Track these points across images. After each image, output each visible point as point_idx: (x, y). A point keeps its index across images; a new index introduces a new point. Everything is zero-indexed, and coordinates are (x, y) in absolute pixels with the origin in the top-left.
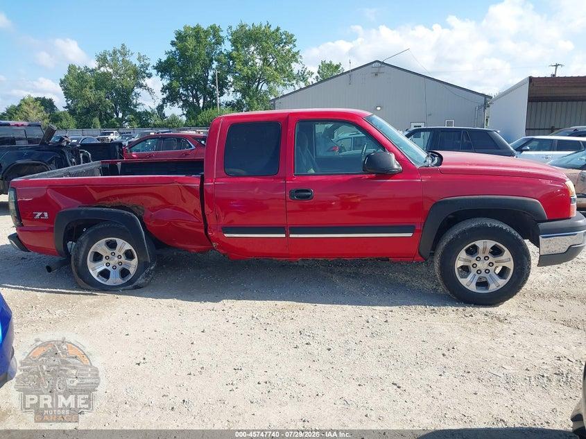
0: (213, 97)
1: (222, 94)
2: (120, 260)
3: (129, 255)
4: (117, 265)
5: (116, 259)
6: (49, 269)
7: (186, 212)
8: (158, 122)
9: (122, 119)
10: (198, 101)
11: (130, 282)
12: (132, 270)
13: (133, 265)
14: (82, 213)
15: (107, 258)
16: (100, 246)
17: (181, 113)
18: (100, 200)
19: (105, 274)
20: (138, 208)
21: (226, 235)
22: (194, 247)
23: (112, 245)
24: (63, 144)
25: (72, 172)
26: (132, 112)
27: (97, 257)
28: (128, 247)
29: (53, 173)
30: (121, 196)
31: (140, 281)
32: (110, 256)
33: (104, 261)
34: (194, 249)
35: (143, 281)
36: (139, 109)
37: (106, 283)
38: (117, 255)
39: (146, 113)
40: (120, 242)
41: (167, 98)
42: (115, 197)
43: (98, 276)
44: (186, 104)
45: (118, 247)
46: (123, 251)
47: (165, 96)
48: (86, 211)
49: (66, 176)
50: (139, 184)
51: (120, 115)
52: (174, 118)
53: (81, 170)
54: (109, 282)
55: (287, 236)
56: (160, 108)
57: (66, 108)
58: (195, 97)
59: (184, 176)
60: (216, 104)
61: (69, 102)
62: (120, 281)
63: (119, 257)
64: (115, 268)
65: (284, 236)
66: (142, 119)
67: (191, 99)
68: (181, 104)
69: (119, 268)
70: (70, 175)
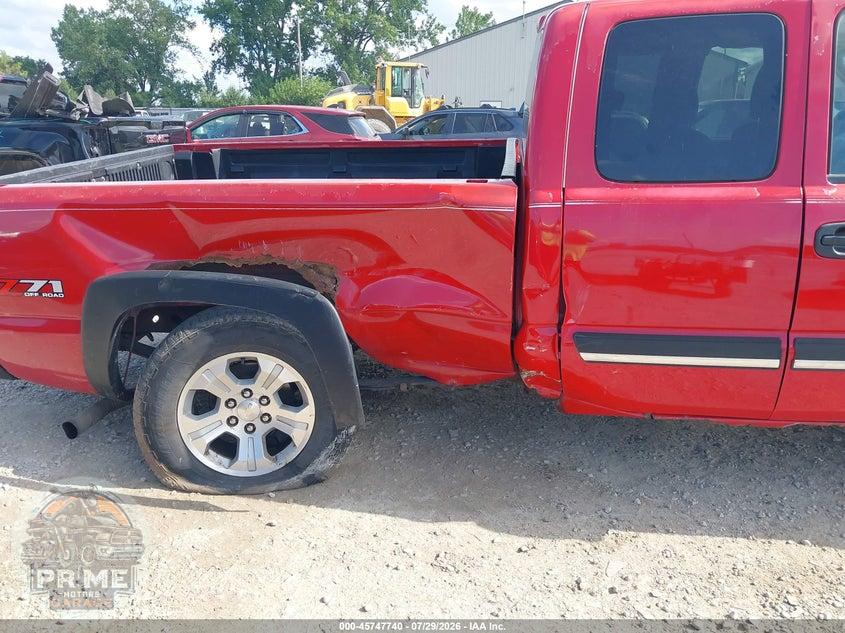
0: (290, 60)
1: (306, 57)
2: (265, 410)
3: (290, 396)
4: (258, 423)
5: (255, 404)
6: (71, 431)
7: (460, 286)
8: (208, 99)
9: (150, 94)
10: (268, 67)
11: (293, 468)
12: (300, 436)
13: (301, 423)
14: (163, 286)
15: (231, 403)
16: (214, 376)
17: (243, 85)
18: (209, 248)
19: (226, 446)
20: (320, 273)
21: (586, 356)
22: (454, 372)
23: (245, 371)
24: (73, 115)
25: (113, 167)
26: (168, 81)
27: (204, 403)
28: (289, 375)
29: (67, 170)
30: (273, 237)
31: (322, 464)
32: (239, 399)
33: (223, 412)
34: (457, 377)
35: (329, 464)
36: (179, 78)
37: (230, 472)
38: (257, 396)
39: (188, 86)
40: (267, 363)
41: (219, 61)
42: (256, 238)
43: (207, 453)
44: (249, 71)
45: (261, 378)
46: (276, 386)
47: (216, 57)
48: (176, 282)
49: (98, 178)
50: (329, 204)
51: (148, 88)
52: (233, 95)
53: (131, 164)
54: (237, 469)
55: (787, 364)
56: (209, 77)
57: (62, 74)
58: (264, 60)
59: (462, 182)
60: (298, 72)
61: (67, 66)
62: (266, 465)
63: (264, 400)
64: (250, 428)
65: (775, 363)
66: (181, 94)
67: (258, 64)
68: (241, 70)
69: (262, 429)
70: (109, 176)
